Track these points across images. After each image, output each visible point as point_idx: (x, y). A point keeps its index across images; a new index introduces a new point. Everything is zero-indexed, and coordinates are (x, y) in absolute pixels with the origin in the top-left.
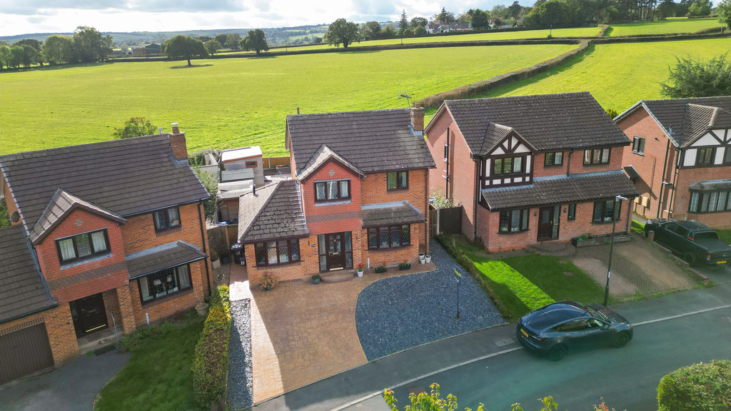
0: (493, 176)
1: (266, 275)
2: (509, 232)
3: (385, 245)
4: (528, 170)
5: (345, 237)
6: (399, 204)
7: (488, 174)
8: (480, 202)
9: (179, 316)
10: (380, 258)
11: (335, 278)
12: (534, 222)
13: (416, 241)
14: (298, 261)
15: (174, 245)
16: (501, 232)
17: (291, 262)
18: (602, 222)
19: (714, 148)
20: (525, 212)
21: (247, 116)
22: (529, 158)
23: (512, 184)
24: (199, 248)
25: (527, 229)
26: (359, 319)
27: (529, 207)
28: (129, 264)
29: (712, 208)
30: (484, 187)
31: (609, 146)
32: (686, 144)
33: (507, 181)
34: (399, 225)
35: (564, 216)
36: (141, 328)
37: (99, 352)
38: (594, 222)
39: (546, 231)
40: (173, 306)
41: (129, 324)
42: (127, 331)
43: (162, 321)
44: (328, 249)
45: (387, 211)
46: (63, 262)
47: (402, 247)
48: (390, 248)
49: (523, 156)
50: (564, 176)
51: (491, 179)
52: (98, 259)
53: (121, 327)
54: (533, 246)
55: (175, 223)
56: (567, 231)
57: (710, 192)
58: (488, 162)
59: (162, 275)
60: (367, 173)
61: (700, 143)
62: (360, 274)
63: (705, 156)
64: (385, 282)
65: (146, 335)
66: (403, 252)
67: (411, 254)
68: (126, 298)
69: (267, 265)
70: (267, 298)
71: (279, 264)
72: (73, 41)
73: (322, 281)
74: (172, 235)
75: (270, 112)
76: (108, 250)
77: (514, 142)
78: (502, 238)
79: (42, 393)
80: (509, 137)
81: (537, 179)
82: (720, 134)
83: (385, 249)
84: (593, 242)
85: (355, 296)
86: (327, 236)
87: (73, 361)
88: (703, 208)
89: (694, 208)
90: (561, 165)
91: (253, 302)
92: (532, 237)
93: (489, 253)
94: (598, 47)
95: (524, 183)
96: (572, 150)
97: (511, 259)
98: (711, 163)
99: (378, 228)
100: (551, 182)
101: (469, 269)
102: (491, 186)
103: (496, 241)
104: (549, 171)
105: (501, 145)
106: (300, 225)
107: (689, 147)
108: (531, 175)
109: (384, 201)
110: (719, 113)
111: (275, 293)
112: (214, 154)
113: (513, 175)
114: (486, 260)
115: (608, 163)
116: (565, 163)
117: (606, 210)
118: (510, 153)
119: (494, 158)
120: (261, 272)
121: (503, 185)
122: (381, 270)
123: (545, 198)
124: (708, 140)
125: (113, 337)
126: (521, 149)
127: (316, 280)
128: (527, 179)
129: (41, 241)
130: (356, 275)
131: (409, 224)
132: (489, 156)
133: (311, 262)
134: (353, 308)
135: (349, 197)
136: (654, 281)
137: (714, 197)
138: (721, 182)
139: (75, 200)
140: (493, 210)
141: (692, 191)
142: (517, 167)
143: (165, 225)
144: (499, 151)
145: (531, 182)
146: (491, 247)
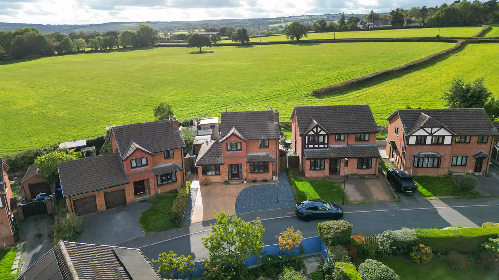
0: (309, 144)
1: (206, 179)
2: (315, 169)
3: (257, 171)
4: (326, 142)
5: (238, 166)
6: (264, 154)
7: (307, 143)
8: (303, 155)
9: (171, 192)
10: (255, 176)
11: (234, 183)
12: (327, 166)
13: (271, 170)
14: (219, 174)
15: (171, 164)
16: (311, 169)
17: (216, 175)
18: (362, 168)
19: (426, 137)
20: (323, 161)
21: (221, 94)
22: (326, 137)
23: (319, 148)
24: (180, 166)
25: (324, 169)
26: (238, 199)
27: (324, 159)
28: (154, 170)
29: (425, 165)
30: (305, 148)
31: (369, 133)
32: (410, 134)
33: (316, 146)
34: (264, 163)
35: (342, 164)
36: (157, 195)
37: (142, 201)
38: (358, 168)
39: (334, 170)
40: (169, 188)
41: (153, 193)
42: (152, 195)
43: (164, 193)
44: (232, 170)
45: (259, 156)
46: (132, 168)
47: (264, 172)
48: (259, 172)
49: (324, 136)
50: (345, 146)
51: (308, 145)
52: (144, 168)
53: (150, 194)
54: (327, 177)
55: (172, 156)
56: (343, 171)
57: (423, 158)
58: (307, 137)
59: (166, 175)
60: (248, 140)
61: (418, 133)
62: (245, 182)
63: (421, 141)
64: (254, 187)
65: (159, 198)
66: (266, 174)
67: (268, 176)
68: (152, 183)
69: (206, 175)
70: (205, 188)
71: (211, 175)
72: (136, 33)
73: (228, 183)
74: (170, 160)
75: (234, 93)
76: (147, 165)
77: (319, 129)
78: (312, 172)
79: (123, 212)
80: (317, 126)
81: (333, 146)
82: (429, 130)
83: (257, 172)
84: (356, 177)
85: (239, 191)
86: (232, 165)
87: (133, 204)
88: (420, 165)
89: (416, 165)
90: (344, 140)
91: (199, 189)
92: (326, 172)
93: (305, 178)
94: (470, 46)
95: (324, 147)
96: (349, 134)
97: (314, 183)
98: (425, 143)
99: (254, 163)
100: (338, 148)
101: (292, 184)
102: (308, 148)
103: (309, 173)
104: (338, 142)
105: (312, 130)
106: (220, 160)
107: (411, 135)
108: (328, 144)
109: (257, 152)
110: (429, 119)
111: (209, 186)
112: (197, 120)
113: (319, 144)
114: (301, 181)
115: (369, 141)
116: (346, 140)
117: (364, 161)
118: (317, 134)
119: (309, 136)
120: (204, 178)
121: (314, 148)
122: (254, 181)
123: (332, 155)
124: (421, 132)
125: (147, 197)
126: (322, 132)
127: (226, 183)
128: (326, 146)
129: (125, 160)
130: (243, 182)
131: (268, 163)
132: (307, 135)
133: (224, 175)
134: (237, 195)
135: (241, 150)
136: (374, 197)
137: (426, 160)
138: (430, 153)
139: (138, 146)
140: (306, 159)
141: (414, 157)
142: (321, 139)
143: (168, 156)
144: (312, 133)
145: (328, 147)
146: (307, 175)
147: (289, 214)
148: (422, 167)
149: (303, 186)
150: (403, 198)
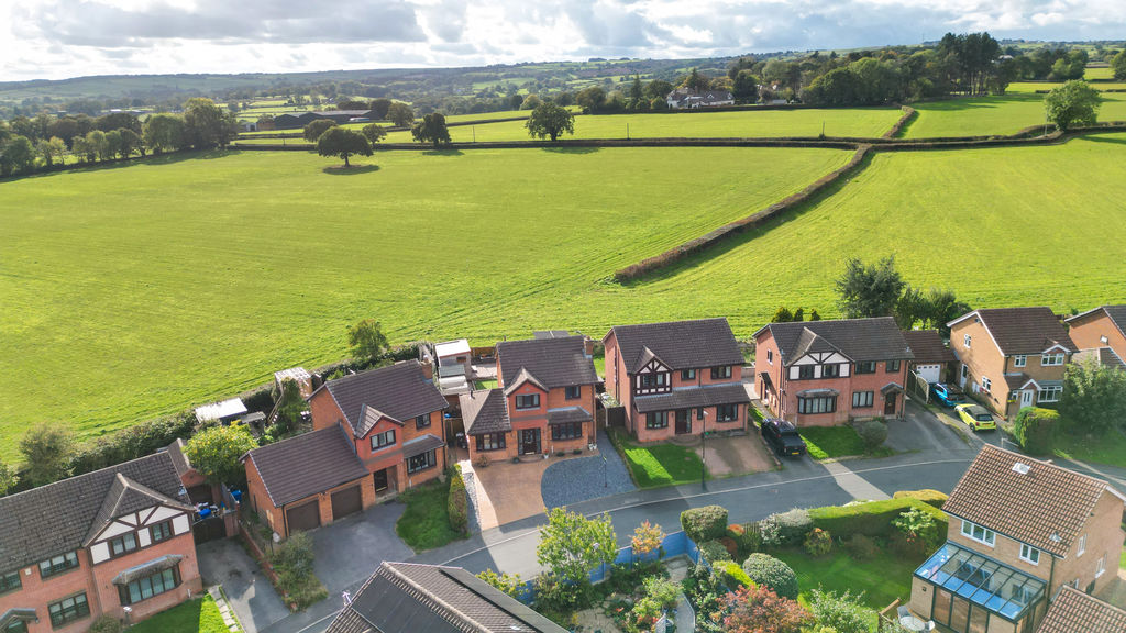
0: (642, 388)
1: (483, 457)
2: (653, 428)
3: (564, 437)
4: (668, 383)
5: (536, 432)
6: (575, 408)
7: (638, 386)
8: (633, 406)
9: (429, 483)
10: (560, 446)
11: (529, 459)
12: (672, 421)
13: (585, 435)
14: (504, 447)
15: (426, 437)
16: (648, 428)
17: (499, 448)
18: (724, 421)
19: (813, 366)
20: (665, 414)
22: (668, 375)
23: (657, 393)
24: (441, 439)
25: (667, 426)
26: (544, 486)
27: (667, 410)
28: (404, 449)
29: (815, 410)
30: (637, 395)
31: (731, 365)
32: (790, 363)
33: (653, 391)
34: (574, 423)
35: (694, 417)
36: (408, 489)
37: (387, 503)
38: (717, 421)
39: (682, 427)
40: (424, 476)
41: (402, 487)
42: (400, 491)
43: (419, 486)
44: (524, 440)
45: (566, 413)
46: (373, 449)
47: (576, 438)
48: (567, 439)
49: (664, 374)
50: (696, 387)
52: (389, 447)
53: (397, 489)
54: (672, 438)
55: (427, 423)
56: (697, 428)
57: (812, 399)
58: (638, 378)
59: (418, 457)
60: (551, 388)
61: (801, 362)
62: (546, 457)
63: (807, 372)
64: (563, 463)
65: (414, 495)
66: (577, 441)
67: (582, 444)
68: (401, 470)
69: (483, 450)
70: (484, 472)
71: (491, 450)
72: (185, 121)
73: (520, 461)
74: (425, 430)
76: (395, 442)
77: (656, 364)
78: (649, 432)
79: (363, 524)
80: (653, 360)
81: (677, 389)
82: (817, 356)
83: (563, 440)
84: (716, 435)
85: (542, 472)
86: (524, 430)
87: (373, 507)
88: (808, 410)
89: (802, 411)
90: (694, 378)
91: (475, 474)
92: (671, 431)
93: (640, 443)
95: (665, 392)
96: (701, 368)
97: (654, 449)
98: (812, 377)
99: (559, 425)
100: (686, 391)
101: (622, 455)
102: (641, 394)
103: (645, 435)
104: (685, 383)
105: (647, 366)
106: (507, 422)
107: (792, 365)
108: (670, 386)
109: (564, 406)
110: (816, 340)
111: (489, 469)
113: (657, 387)
114: (635, 448)
115: (730, 377)
116: (697, 377)
117: (726, 411)
118: (654, 373)
119: (642, 375)
120: (479, 455)
121: (650, 393)
122: (561, 454)
123: (679, 404)
124: (806, 361)
125: (391, 495)
126: (662, 369)
127: (516, 461)
128: (668, 389)
129: (364, 438)
130: (543, 458)
131: (581, 423)
132: (639, 373)
133: (513, 449)
134: (540, 480)
135: (539, 405)
137: (816, 402)
138: (821, 391)
139: (382, 414)
140: (640, 413)
141: (799, 397)
142: (660, 380)
143: (421, 424)
144: (646, 370)
145: (670, 392)
146: (641, 439)
147: (627, 502)
148: (812, 413)
149: (640, 457)
150: (787, 464)
